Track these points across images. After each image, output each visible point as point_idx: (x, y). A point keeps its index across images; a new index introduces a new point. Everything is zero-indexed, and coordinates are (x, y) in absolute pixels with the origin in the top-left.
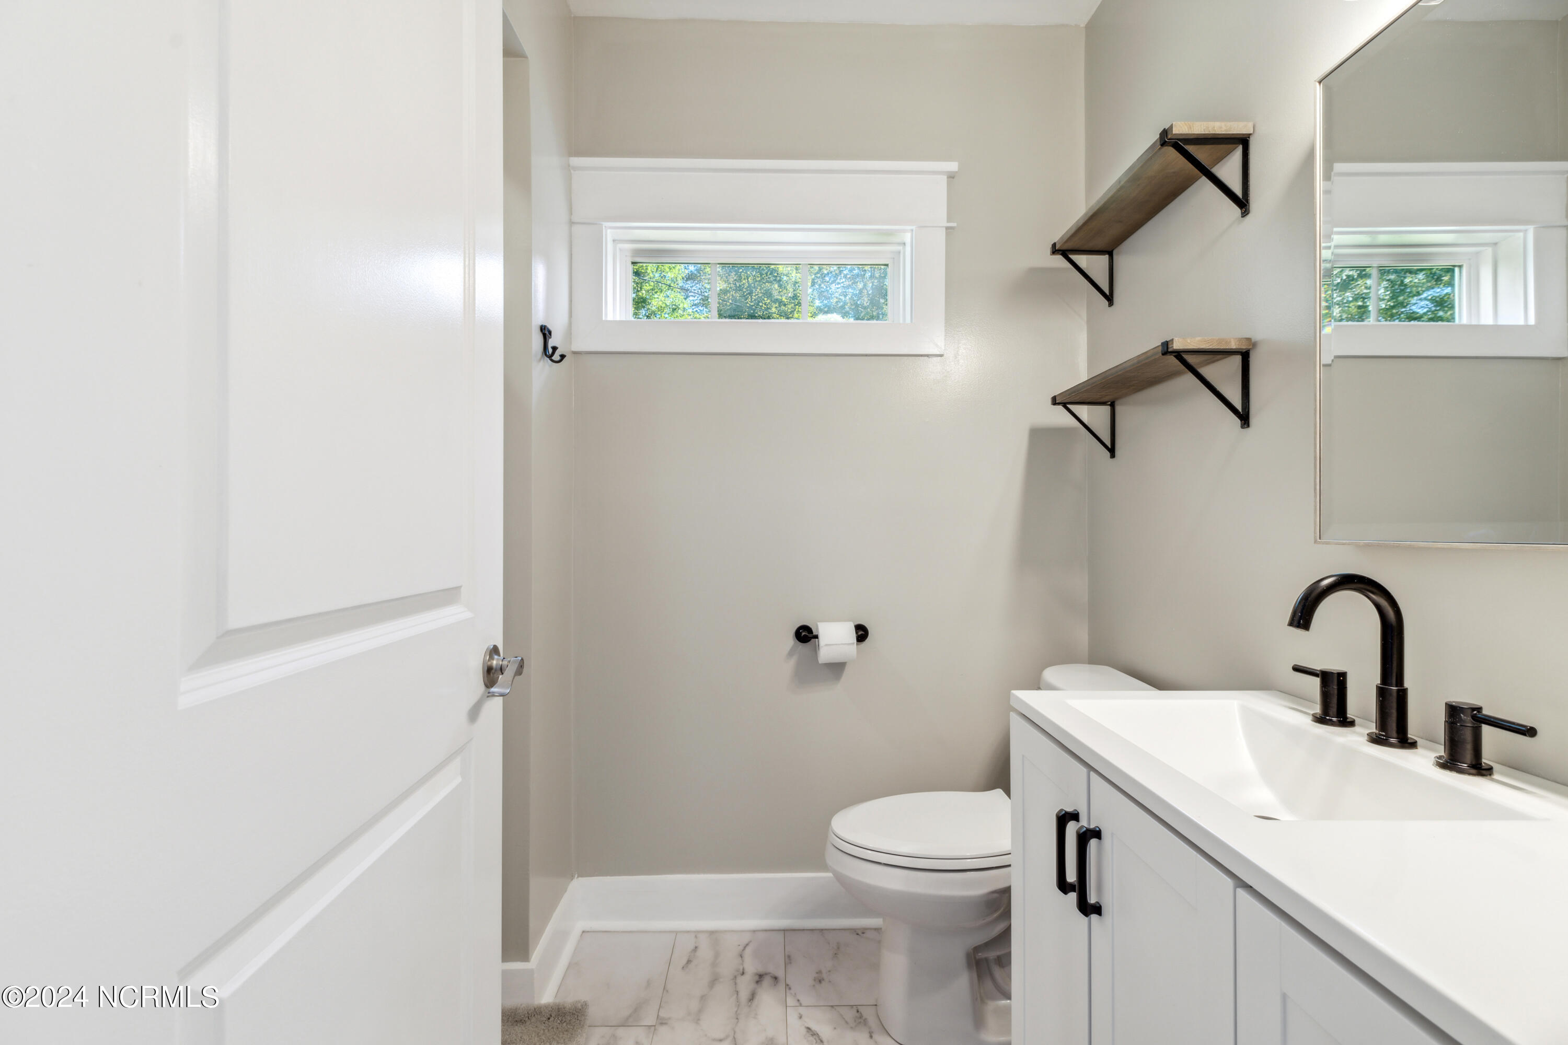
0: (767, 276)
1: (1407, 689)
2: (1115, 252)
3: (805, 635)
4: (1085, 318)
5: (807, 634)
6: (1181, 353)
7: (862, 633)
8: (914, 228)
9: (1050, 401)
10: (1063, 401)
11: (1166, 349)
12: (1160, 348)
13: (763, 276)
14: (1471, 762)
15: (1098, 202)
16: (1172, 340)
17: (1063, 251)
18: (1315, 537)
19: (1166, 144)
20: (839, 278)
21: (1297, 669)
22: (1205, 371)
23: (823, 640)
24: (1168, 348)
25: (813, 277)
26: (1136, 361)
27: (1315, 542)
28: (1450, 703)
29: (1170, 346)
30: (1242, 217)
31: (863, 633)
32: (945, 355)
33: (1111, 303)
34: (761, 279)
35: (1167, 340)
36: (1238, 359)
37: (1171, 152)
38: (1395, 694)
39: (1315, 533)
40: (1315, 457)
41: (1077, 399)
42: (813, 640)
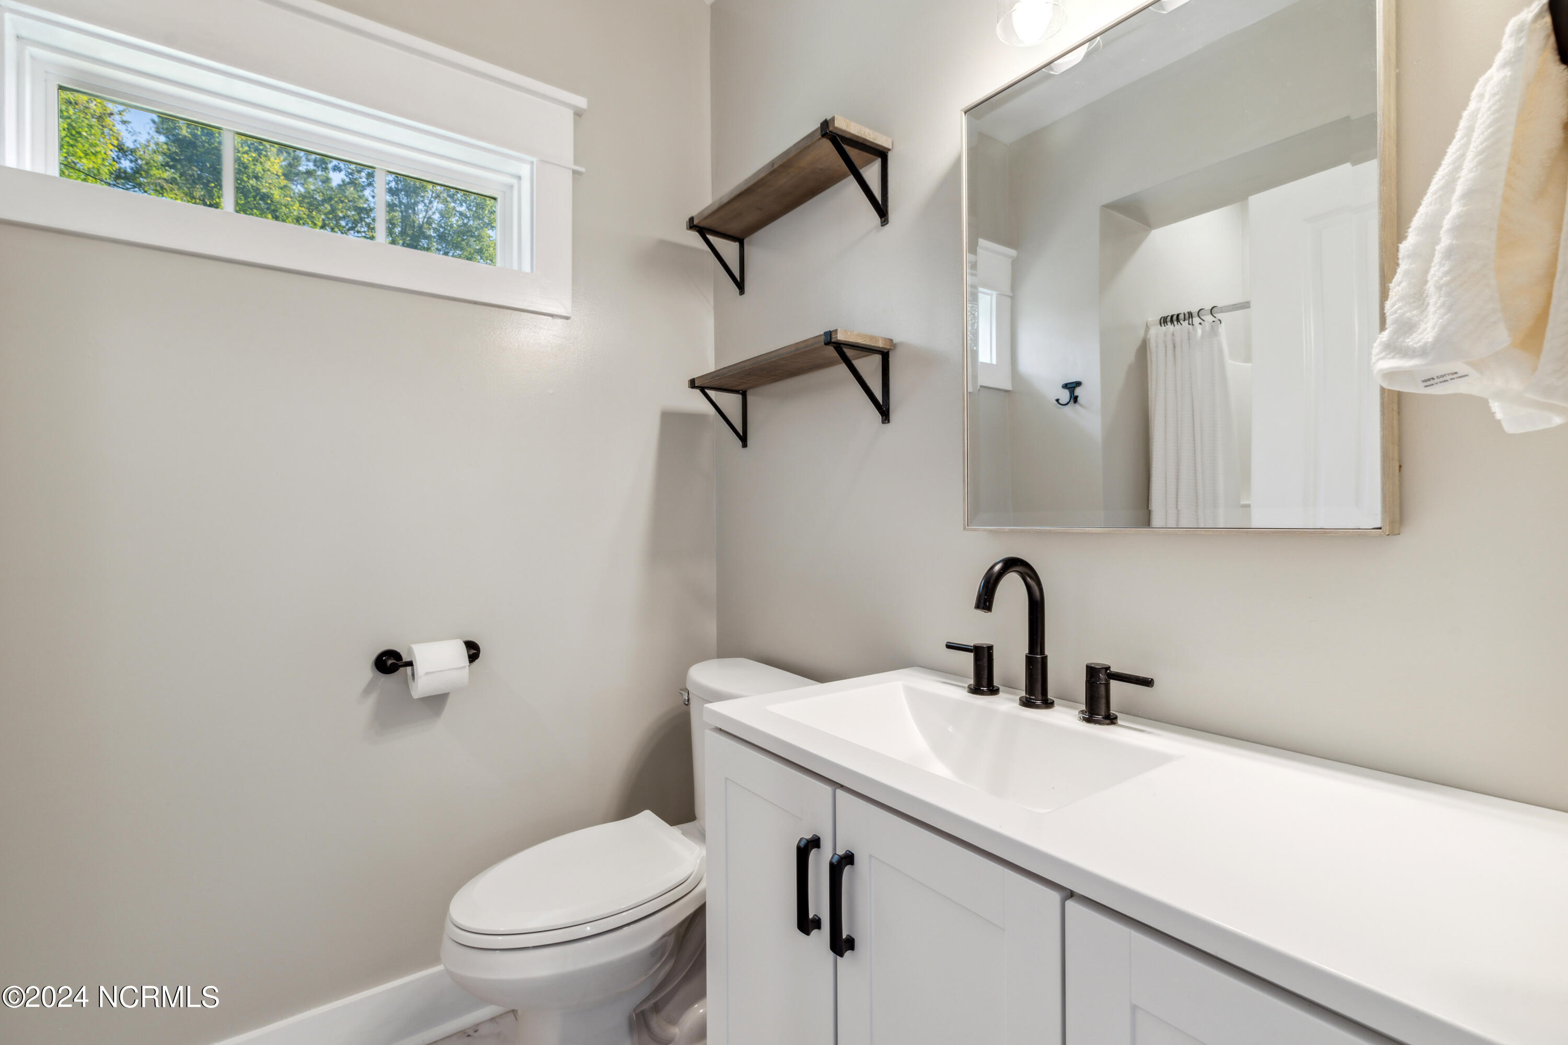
0: (255, 200)
1: (1047, 656)
2: (746, 241)
3: (392, 664)
4: (712, 303)
5: (395, 661)
6: (842, 345)
7: (473, 650)
8: (535, 160)
9: (687, 384)
10: (699, 385)
11: (829, 339)
12: (823, 337)
13: (249, 200)
14: (1105, 714)
15: (747, 181)
16: (836, 330)
17: (700, 227)
18: (964, 524)
19: (827, 136)
20: (359, 225)
21: (950, 646)
22: (857, 363)
23: (421, 667)
24: (831, 338)
25: (323, 217)
26: (793, 349)
27: (965, 529)
28: (1090, 665)
29: (833, 336)
30: (882, 226)
31: (475, 651)
32: (571, 319)
33: (742, 291)
34: (246, 203)
35: (831, 330)
36: (878, 358)
37: (827, 145)
38: (1040, 660)
39: (964, 520)
40: (964, 452)
41: (711, 385)
42: (402, 669)
